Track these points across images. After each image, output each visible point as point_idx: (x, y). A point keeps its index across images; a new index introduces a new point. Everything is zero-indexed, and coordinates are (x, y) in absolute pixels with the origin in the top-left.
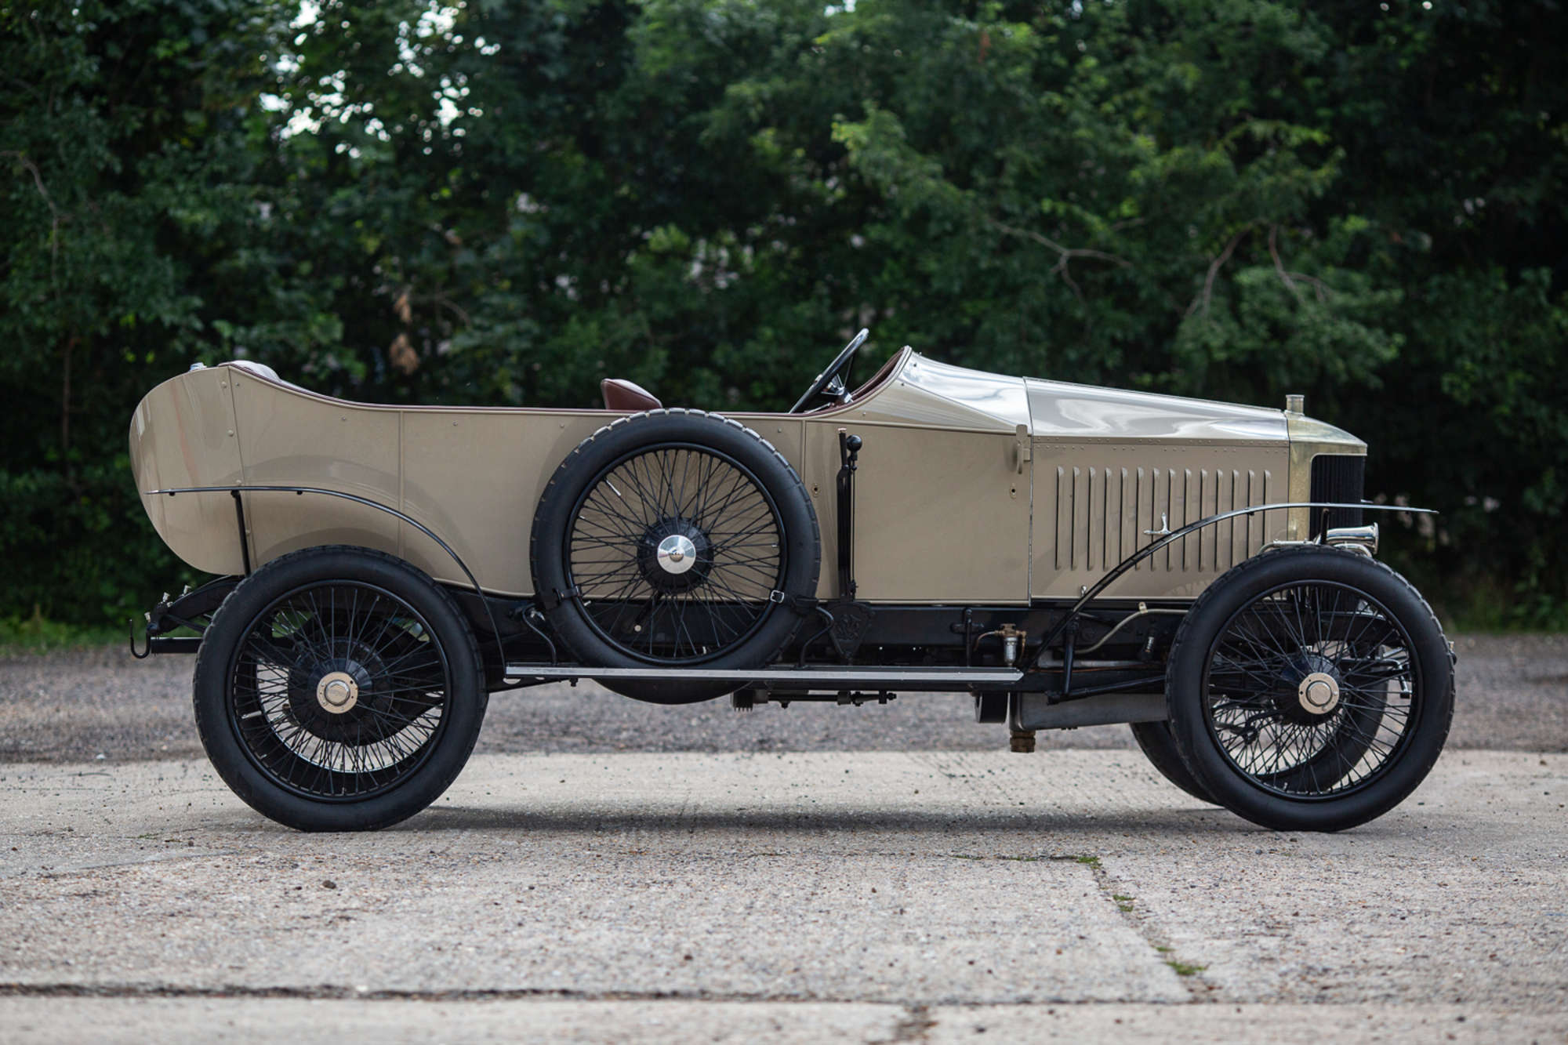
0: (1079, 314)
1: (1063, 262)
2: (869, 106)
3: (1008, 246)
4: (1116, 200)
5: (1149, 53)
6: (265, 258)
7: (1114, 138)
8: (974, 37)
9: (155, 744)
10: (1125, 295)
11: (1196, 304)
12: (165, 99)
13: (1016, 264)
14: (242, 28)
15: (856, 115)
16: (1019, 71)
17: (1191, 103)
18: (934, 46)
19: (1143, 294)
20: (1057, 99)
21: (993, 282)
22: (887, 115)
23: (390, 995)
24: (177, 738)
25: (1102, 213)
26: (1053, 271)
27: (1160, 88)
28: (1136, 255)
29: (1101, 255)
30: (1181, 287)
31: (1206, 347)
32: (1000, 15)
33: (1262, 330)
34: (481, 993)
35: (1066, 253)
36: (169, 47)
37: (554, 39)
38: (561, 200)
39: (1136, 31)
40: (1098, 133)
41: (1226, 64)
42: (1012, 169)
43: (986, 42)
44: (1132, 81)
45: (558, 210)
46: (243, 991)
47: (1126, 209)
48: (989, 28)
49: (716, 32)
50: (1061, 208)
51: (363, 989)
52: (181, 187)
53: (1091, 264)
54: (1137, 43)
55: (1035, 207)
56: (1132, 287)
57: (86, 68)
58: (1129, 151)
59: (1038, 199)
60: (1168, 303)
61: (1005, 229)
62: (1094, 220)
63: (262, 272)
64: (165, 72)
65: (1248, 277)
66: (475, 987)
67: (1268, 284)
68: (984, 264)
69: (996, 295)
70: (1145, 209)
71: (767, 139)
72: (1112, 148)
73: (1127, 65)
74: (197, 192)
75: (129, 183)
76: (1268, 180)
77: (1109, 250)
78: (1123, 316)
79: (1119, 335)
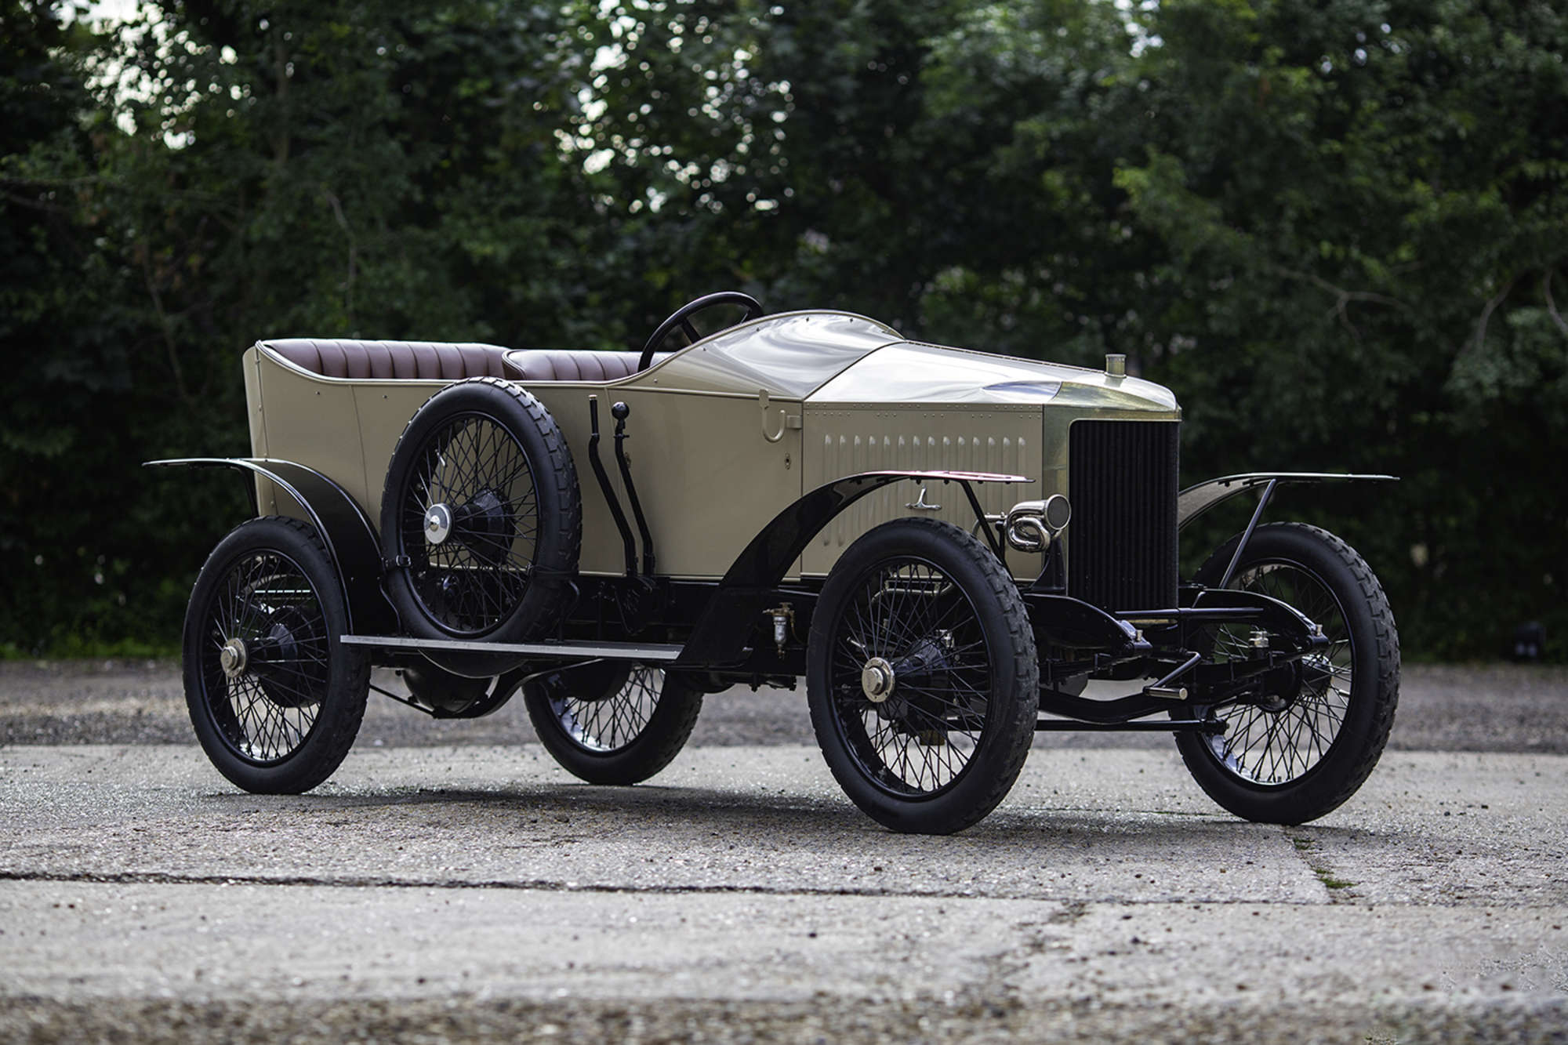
0: (1356, 354)
1: (1341, 306)
2: (1152, 151)
3: (1286, 289)
4: (1395, 244)
5: (1431, 100)
6: (556, 291)
7: (1393, 185)
8: (1255, 83)
9: (431, 734)
10: (1401, 336)
11: (1469, 344)
12: (464, 137)
13: (1294, 306)
14: (538, 65)
15: (1140, 160)
16: (1301, 117)
17: (1468, 149)
18: (1216, 91)
19: (1421, 336)
20: (1337, 146)
21: (1275, 323)
22: (1169, 160)
23: (599, 889)
24: (452, 729)
25: (1382, 258)
26: (1330, 314)
27: (1439, 134)
28: (1414, 297)
29: (1377, 298)
30: (1457, 331)
31: (1479, 386)
32: (1282, 62)
33: (1534, 369)
34: (682, 889)
35: (1343, 296)
36: (471, 86)
37: (847, 84)
38: (850, 238)
39: (1417, 79)
40: (1376, 180)
41: (1504, 111)
42: (1291, 213)
43: (1266, 87)
44: (1413, 126)
45: (846, 246)
46: (465, 885)
47: (1404, 254)
48: (1269, 75)
49: (1003, 75)
50: (1340, 253)
51: (571, 884)
52: (476, 220)
53: (1372, 308)
54: (1420, 92)
55: (1312, 250)
56: (1407, 330)
57: (389, 104)
58: (1408, 196)
59: (1317, 242)
60: (1444, 346)
61: (1284, 272)
62: (1372, 264)
63: (554, 303)
64: (467, 111)
65: (1521, 318)
66: (676, 884)
67: (1540, 325)
68: (1263, 305)
69: (1279, 337)
70: (1421, 254)
71: (1054, 179)
72: (1389, 193)
73: (1408, 112)
74: (490, 225)
75: (427, 217)
76: (1541, 225)
77: (1387, 293)
78: (1399, 357)
79: (1395, 376)
